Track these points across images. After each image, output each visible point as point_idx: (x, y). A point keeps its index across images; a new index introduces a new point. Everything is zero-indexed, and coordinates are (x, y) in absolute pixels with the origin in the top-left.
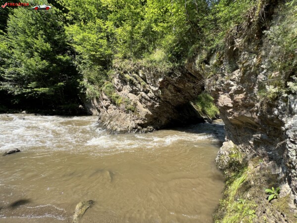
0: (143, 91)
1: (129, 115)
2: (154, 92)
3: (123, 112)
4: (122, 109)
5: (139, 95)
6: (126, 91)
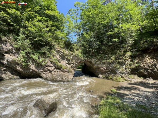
0: (73, 64)
1: (69, 73)
3: (66, 72)
4: (66, 71)
5: (71, 65)
6: (64, 63)
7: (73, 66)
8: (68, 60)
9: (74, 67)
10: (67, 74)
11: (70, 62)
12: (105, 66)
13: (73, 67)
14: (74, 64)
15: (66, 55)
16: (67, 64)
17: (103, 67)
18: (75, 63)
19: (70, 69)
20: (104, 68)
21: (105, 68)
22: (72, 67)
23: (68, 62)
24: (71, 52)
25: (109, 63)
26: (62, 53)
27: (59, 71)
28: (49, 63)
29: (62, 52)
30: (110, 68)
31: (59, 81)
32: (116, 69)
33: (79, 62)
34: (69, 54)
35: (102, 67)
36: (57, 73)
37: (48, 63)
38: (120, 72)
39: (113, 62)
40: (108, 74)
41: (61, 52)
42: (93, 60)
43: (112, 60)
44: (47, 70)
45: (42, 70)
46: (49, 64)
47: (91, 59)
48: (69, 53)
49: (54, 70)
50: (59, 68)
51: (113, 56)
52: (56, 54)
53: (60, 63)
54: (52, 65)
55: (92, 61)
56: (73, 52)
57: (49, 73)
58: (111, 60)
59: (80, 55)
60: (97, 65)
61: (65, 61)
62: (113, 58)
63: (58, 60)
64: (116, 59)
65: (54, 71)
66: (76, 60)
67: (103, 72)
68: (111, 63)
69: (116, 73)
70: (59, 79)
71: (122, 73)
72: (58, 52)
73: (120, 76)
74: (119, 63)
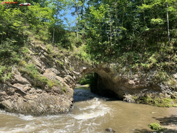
0: (70, 74)
1: (63, 95)
3: (55, 94)
4: (55, 91)
5: (66, 78)
6: (52, 74)
7: (71, 79)
8: (60, 68)
9: (73, 81)
10: (58, 97)
11: (63, 72)
12: (136, 75)
13: (71, 82)
14: (72, 76)
15: (54, 57)
16: (58, 75)
17: (133, 79)
18: (75, 72)
19: (64, 86)
20: (135, 81)
21: (138, 80)
22: (68, 82)
23: (60, 72)
24: (65, 50)
25: (145, 70)
26: (45, 53)
27: (41, 93)
28: (17, 76)
29: (45, 51)
30: (147, 80)
31: (42, 114)
32: (160, 82)
33: (84, 71)
34: (62, 54)
35: (130, 79)
36: (36, 96)
37: (15, 77)
38: (167, 86)
39: (154, 67)
40: (143, 92)
41: (42, 51)
42: (112, 66)
43: (152, 64)
44: (13, 90)
45: (4, 93)
46: (19, 77)
47: (109, 63)
48: (62, 52)
49: (30, 91)
50: (40, 85)
51: (154, 55)
52: (32, 55)
53: (42, 73)
54: (24, 80)
55: (110, 67)
56: (69, 50)
57: (19, 98)
58: (150, 62)
59: (84, 57)
60: (120, 75)
61: (53, 69)
62: (153, 59)
63: (38, 68)
64: (159, 61)
65: (31, 93)
66: (77, 65)
67: (134, 89)
68: (148, 70)
69: (160, 90)
70: (42, 108)
71: (172, 89)
72: (38, 50)
73: (169, 96)
74: (165, 68)
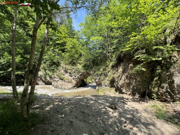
2: (78, 76)
3: (67, 82)
5: (73, 77)
6: (67, 75)
15: (68, 69)
19: (71, 80)
20: (98, 80)
23: (70, 75)
27: (62, 82)
28: (56, 76)
29: (64, 68)
34: (71, 68)
44: (55, 80)
45: (52, 80)
49: (59, 81)
50: (62, 79)
56: (75, 66)
59: (80, 69)
63: (62, 73)
66: (78, 72)
68: (101, 75)
69: (101, 85)
71: (105, 85)
